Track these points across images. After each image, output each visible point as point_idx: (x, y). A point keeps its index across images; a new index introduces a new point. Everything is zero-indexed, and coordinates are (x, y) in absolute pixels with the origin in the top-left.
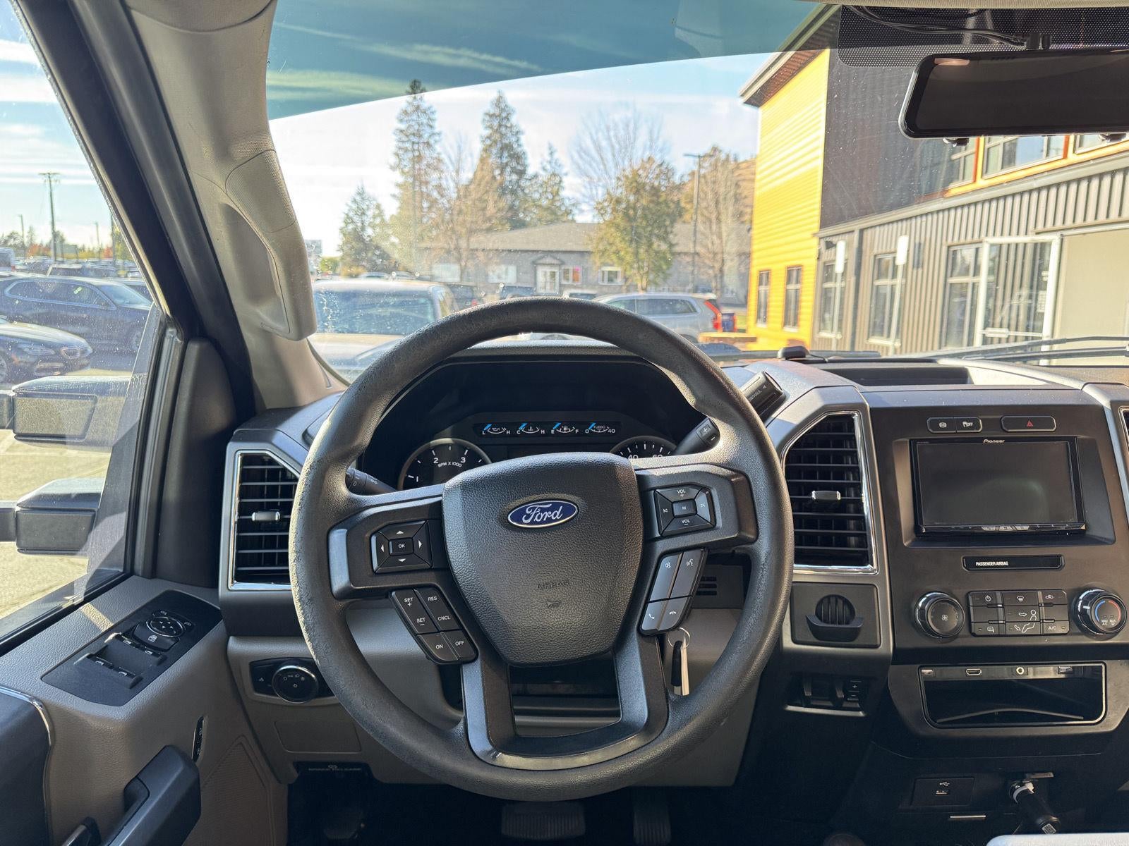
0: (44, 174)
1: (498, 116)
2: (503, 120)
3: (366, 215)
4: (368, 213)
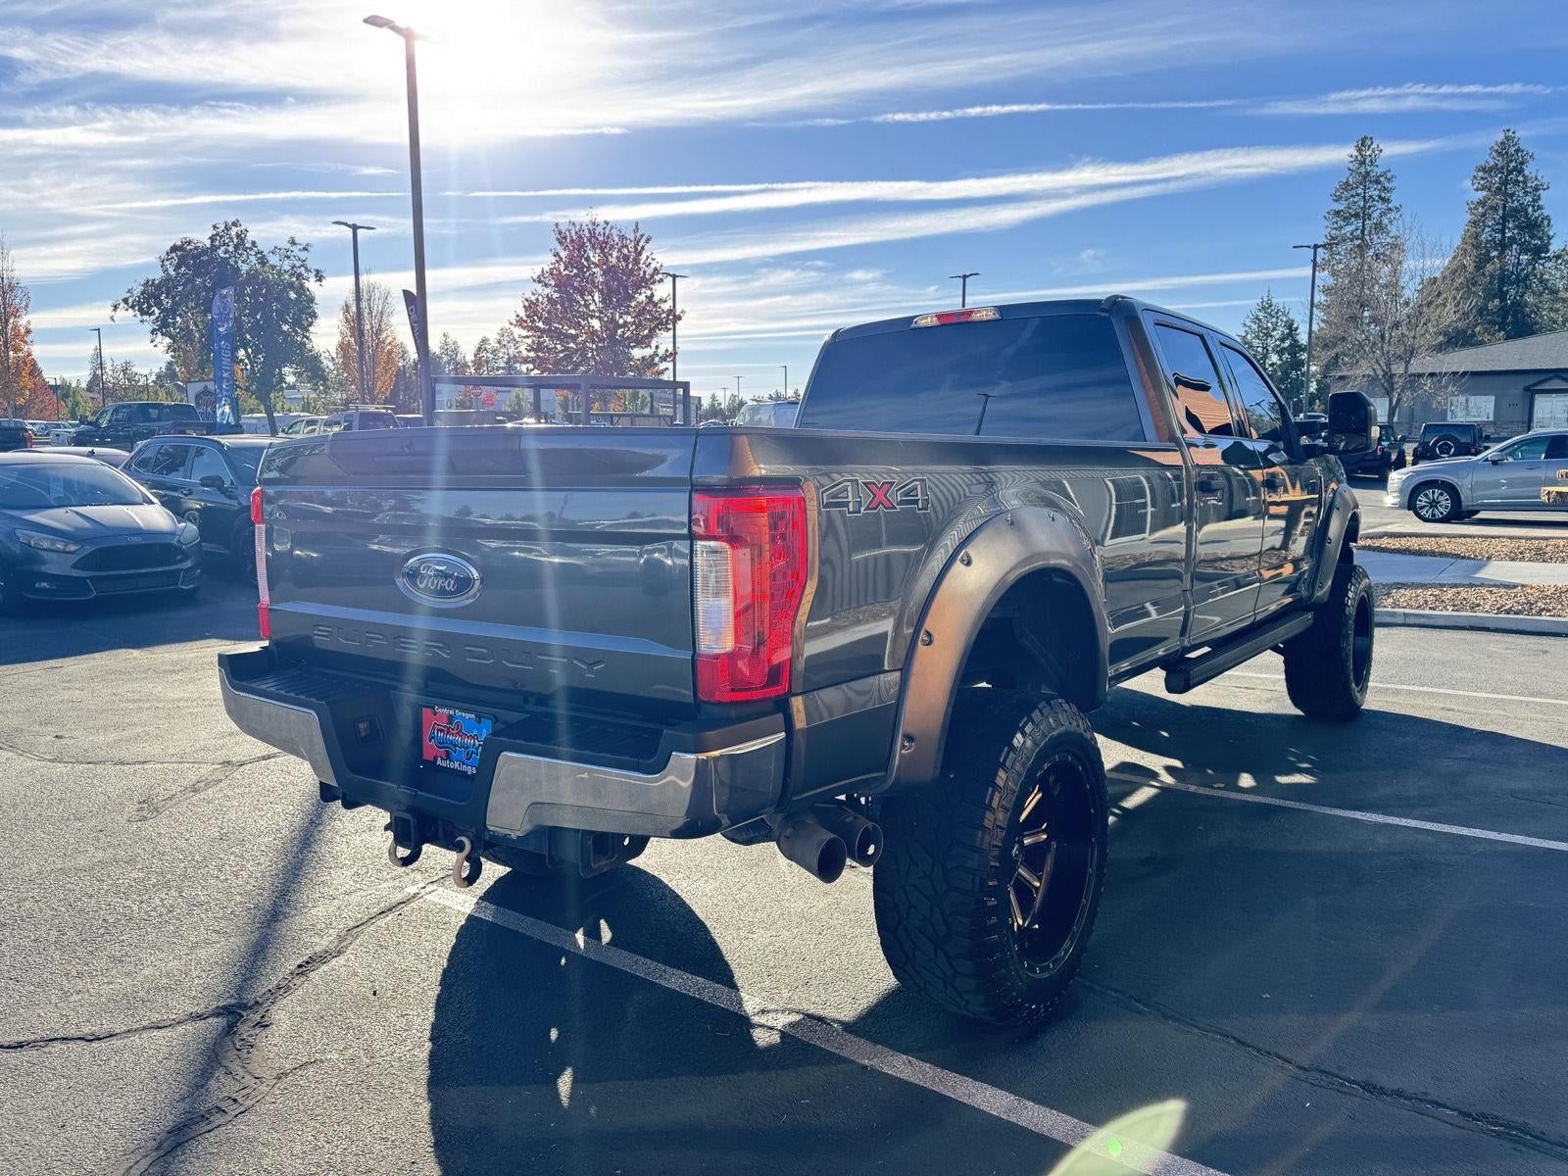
1: (1502, 168)
2: (1510, 172)
3: (1271, 336)
4: (1274, 333)
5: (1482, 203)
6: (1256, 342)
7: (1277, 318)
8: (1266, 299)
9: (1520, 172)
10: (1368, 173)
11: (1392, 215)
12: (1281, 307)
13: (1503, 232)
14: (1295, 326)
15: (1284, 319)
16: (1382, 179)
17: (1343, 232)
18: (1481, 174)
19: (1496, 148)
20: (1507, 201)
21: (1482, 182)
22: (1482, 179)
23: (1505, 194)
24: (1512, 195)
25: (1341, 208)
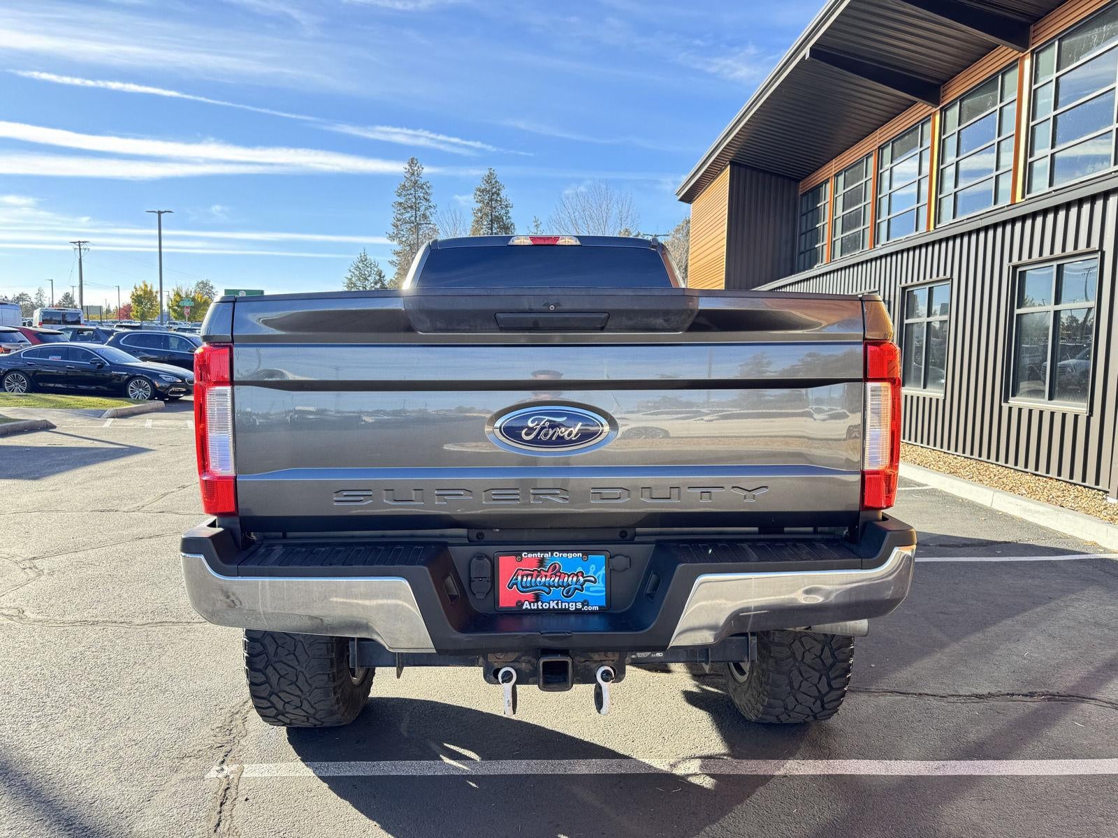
0: (75, 243)
1: (489, 191)
2: (493, 194)
3: (368, 280)
4: (369, 278)
5: (480, 210)
6: (359, 283)
7: (371, 268)
8: (362, 255)
9: (498, 195)
10: (417, 181)
11: (432, 210)
12: (372, 261)
13: (491, 229)
14: (383, 274)
15: (375, 269)
16: (425, 187)
17: (404, 217)
18: (478, 193)
19: (485, 178)
20: (493, 211)
21: (480, 198)
22: (479, 196)
23: (491, 207)
24: (495, 208)
25: (402, 201)
